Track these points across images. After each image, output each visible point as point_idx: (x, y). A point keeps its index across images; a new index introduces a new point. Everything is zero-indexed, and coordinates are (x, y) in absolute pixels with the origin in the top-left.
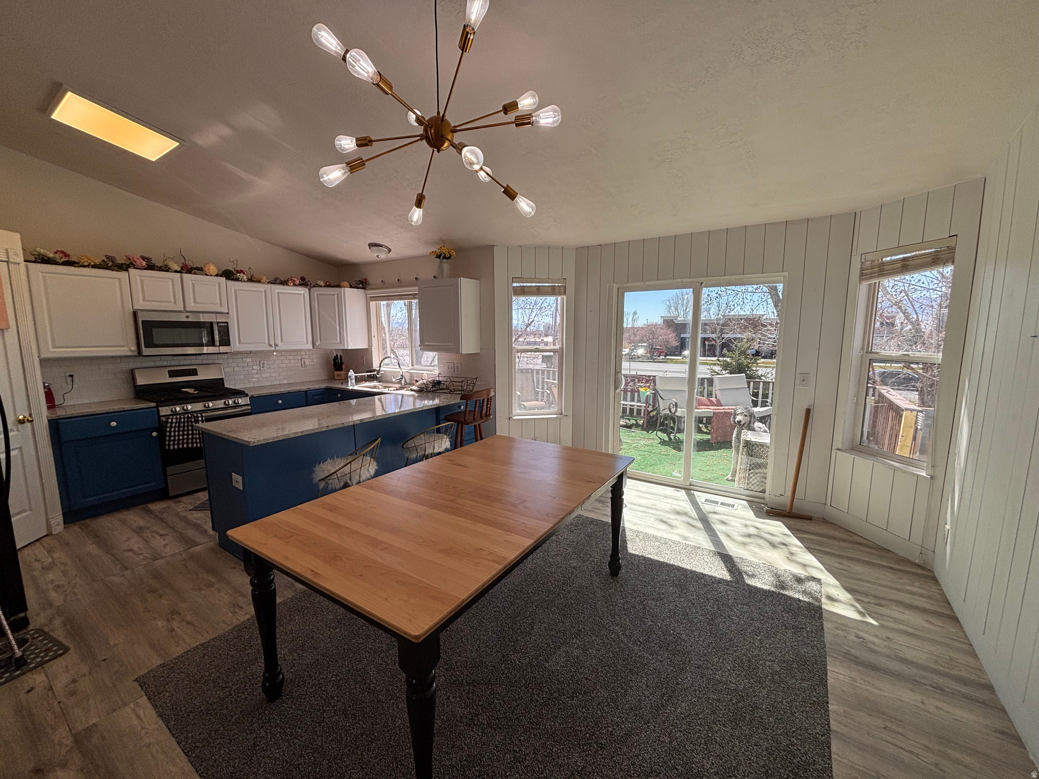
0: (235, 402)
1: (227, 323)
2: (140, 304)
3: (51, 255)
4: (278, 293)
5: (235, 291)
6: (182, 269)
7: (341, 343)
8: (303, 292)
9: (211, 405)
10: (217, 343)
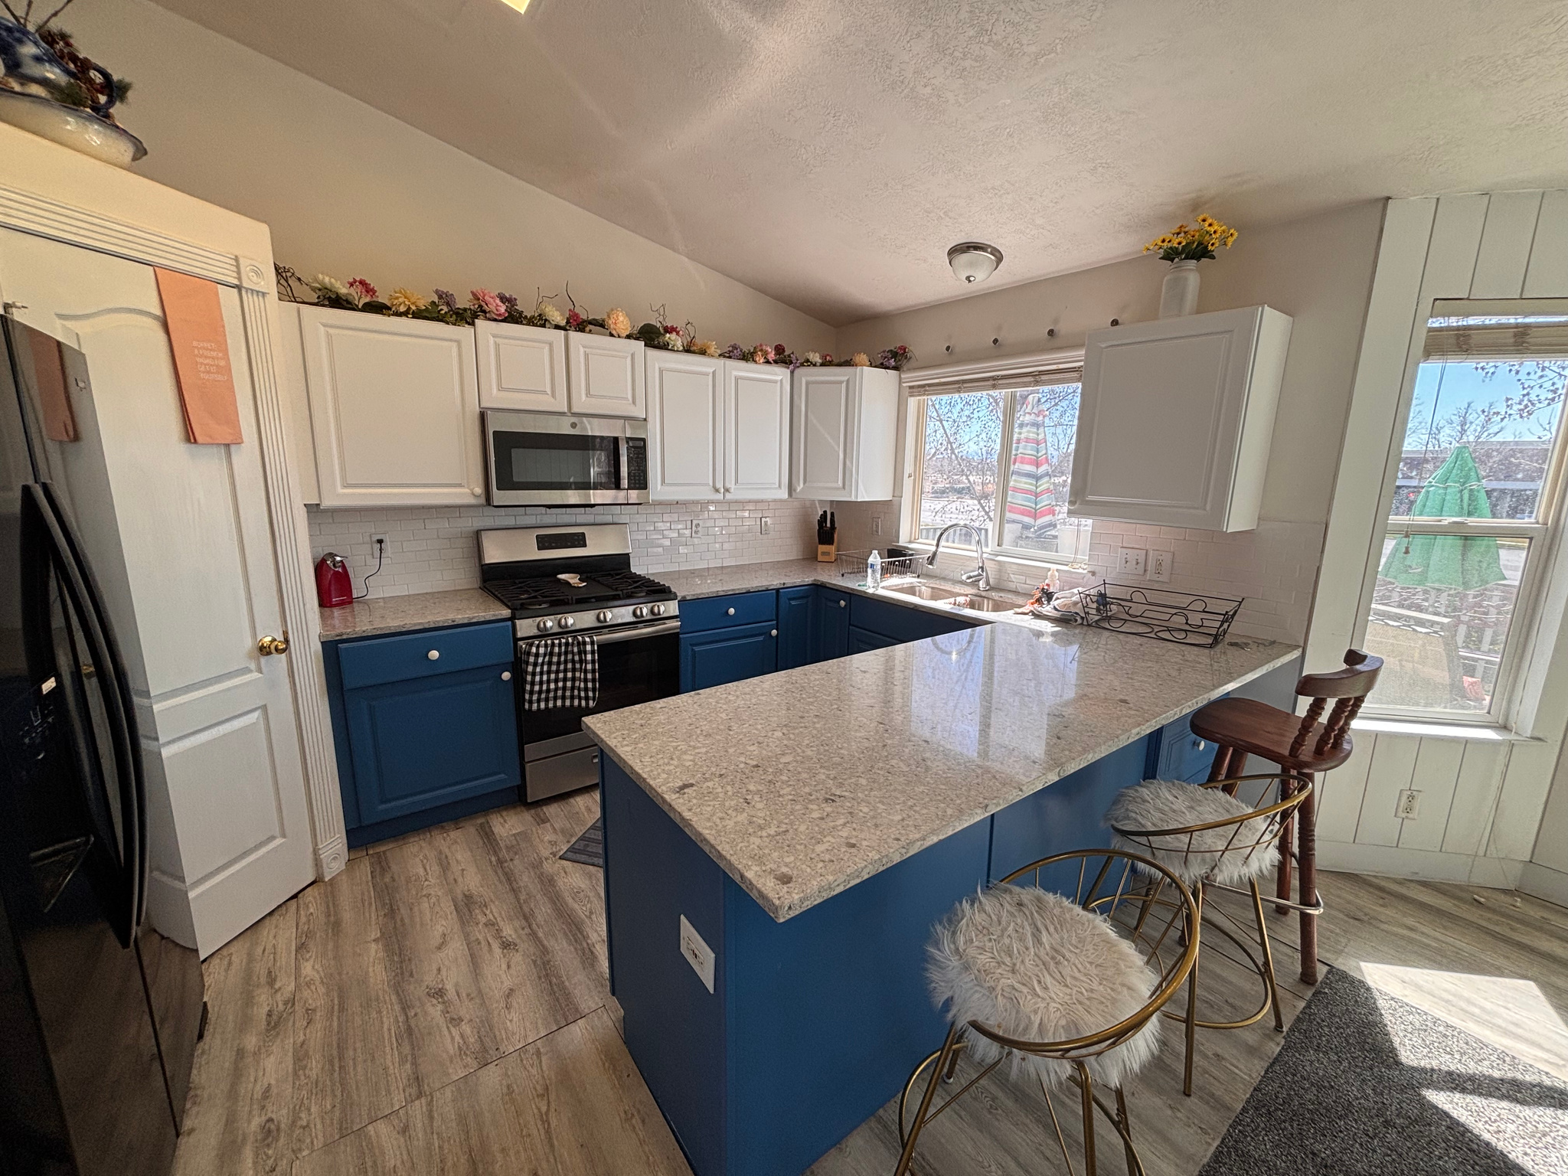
0: (652, 611)
1: (644, 440)
2: (494, 398)
3: (343, 290)
4: (737, 379)
5: (661, 371)
6: (568, 322)
7: (844, 487)
8: (779, 378)
9: (609, 616)
10: (625, 483)
